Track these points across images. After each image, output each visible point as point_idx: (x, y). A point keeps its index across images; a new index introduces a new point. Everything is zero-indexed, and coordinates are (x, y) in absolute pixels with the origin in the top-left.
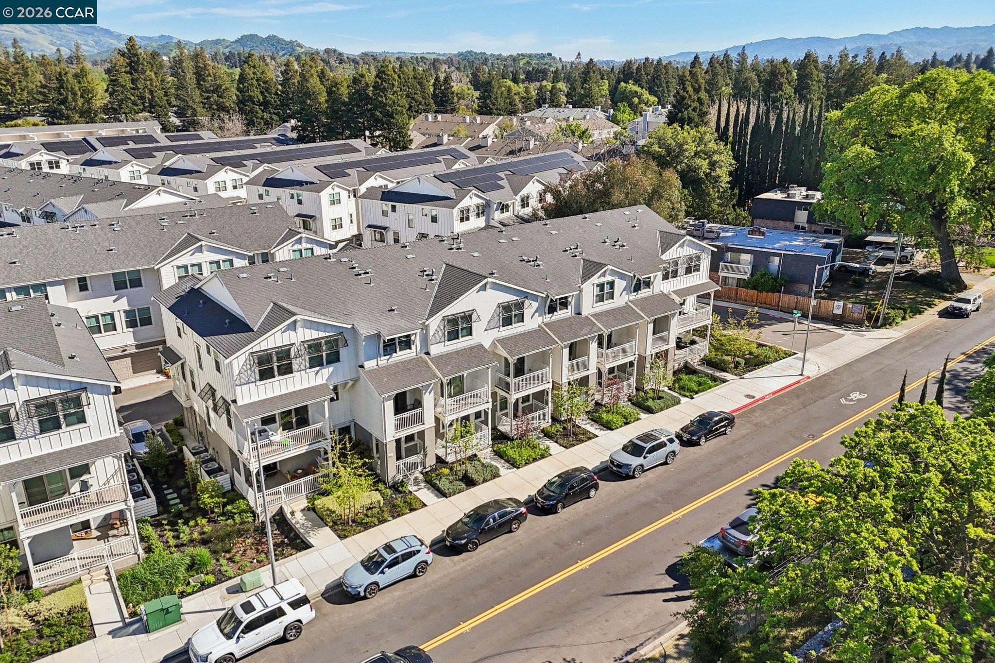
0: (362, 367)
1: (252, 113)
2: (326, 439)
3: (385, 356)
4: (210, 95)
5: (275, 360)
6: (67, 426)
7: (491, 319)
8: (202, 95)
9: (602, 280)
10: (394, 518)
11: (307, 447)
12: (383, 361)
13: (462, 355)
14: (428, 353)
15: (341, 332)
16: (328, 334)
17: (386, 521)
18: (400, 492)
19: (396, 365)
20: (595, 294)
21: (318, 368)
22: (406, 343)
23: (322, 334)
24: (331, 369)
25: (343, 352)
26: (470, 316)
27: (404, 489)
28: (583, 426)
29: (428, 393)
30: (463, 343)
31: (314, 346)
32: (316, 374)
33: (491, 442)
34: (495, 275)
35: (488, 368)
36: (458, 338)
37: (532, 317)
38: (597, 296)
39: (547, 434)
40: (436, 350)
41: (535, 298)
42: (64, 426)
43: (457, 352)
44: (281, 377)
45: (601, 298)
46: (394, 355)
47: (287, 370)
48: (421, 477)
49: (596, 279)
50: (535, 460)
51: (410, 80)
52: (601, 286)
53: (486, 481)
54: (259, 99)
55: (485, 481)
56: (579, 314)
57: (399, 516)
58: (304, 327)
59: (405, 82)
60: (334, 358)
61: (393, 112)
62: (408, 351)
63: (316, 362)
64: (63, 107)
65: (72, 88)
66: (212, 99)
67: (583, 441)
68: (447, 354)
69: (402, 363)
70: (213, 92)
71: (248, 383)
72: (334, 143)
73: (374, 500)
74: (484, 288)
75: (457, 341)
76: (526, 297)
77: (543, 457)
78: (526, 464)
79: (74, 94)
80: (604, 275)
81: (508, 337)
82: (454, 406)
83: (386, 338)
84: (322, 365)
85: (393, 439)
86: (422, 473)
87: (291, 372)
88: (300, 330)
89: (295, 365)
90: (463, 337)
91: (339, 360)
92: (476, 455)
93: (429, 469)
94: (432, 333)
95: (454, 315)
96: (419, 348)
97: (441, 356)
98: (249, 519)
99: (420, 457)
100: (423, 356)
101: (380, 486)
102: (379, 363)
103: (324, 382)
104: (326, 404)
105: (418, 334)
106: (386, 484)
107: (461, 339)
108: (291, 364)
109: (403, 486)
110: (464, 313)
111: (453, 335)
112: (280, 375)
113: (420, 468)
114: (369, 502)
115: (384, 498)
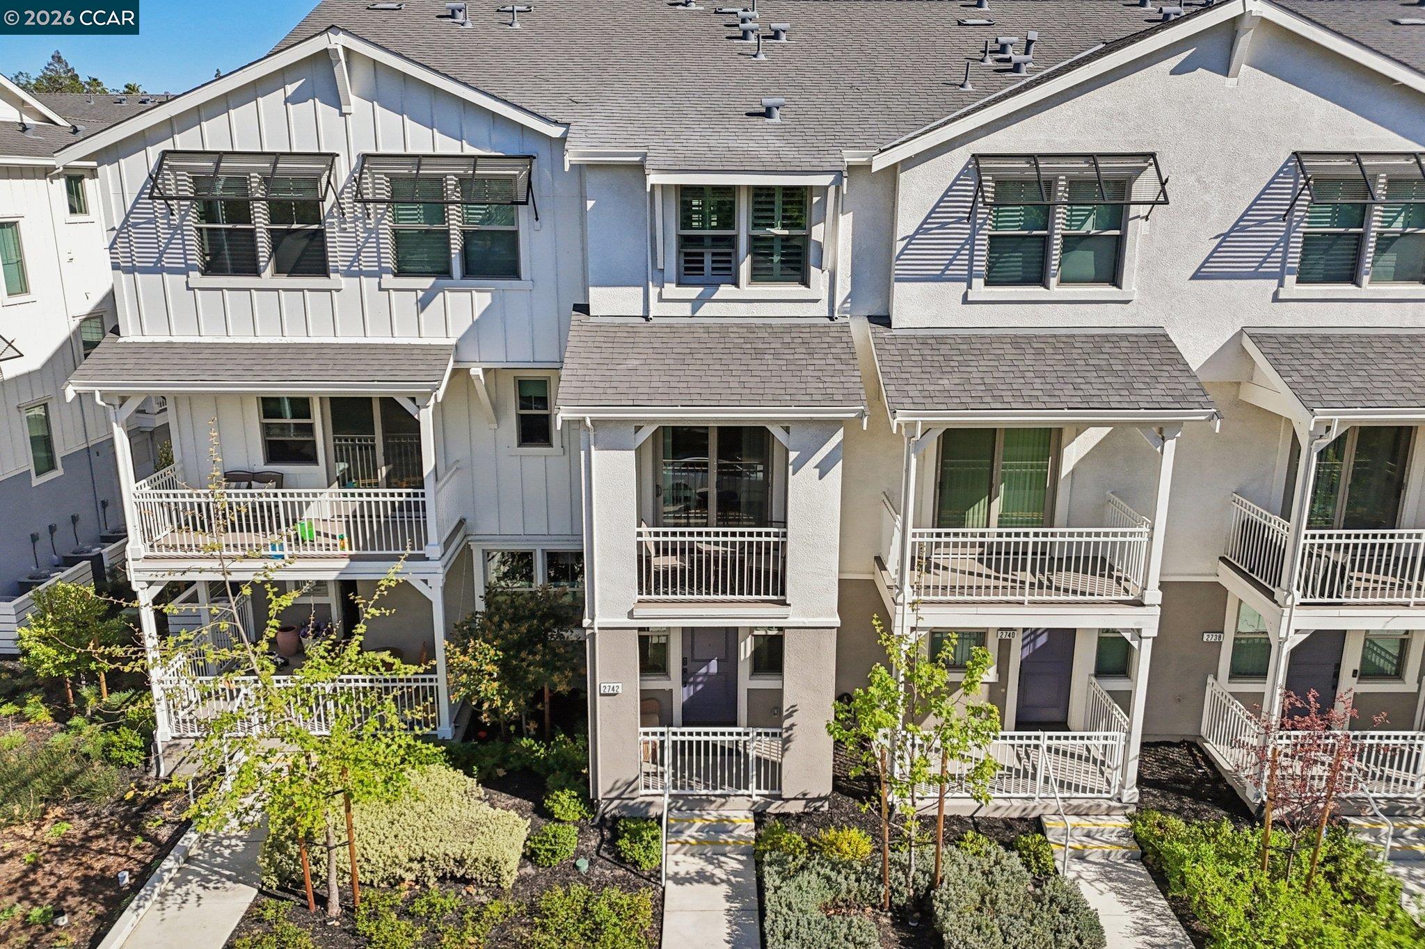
0: (584, 309)
2: (424, 558)
3: (682, 281)
5: (259, 205)
7: (1239, 228)
11: (344, 564)
12: (671, 301)
14: (883, 320)
16: (470, 150)
18: (620, 860)
21: (428, 282)
23: (447, 146)
24: (483, 300)
25: (532, 240)
26: (1122, 186)
27: (638, 852)
29: (810, 469)
30: (1062, 306)
31: (412, 189)
32: (423, 304)
33: (1131, 794)
35: (1162, 433)
36: (1042, 281)
40: (915, 310)
43: (1020, 341)
44: (285, 281)
46: (725, 291)
47: (306, 257)
48: (745, 827)
58: (373, 96)
60: (494, 258)
62: (793, 290)
63: (420, 256)
68: (967, 339)
71: (157, 269)
73: (478, 850)
75: (1035, 292)
81: (1326, 338)
82: (942, 578)
83: (653, 179)
84: (446, 273)
85: (624, 621)
86: (760, 817)
87: (322, 270)
88: (356, 104)
89: (338, 248)
90: (1063, 281)
91: (512, 271)
92: (1038, 825)
93: (796, 808)
94: (906, 224)
95: (1033, 158)
96: (844, 287)
97: (941, 340)
98: (127, 757)
99: (760, 746)
100: (860, 329)
101: (565, 802)
102: (655, 309)
103: (453, 341)
104: (426, 418)
105: (846, 223)
106: (590, 803)
107: (1056, 290)
108: (320, 234)
109: (636, 836)
110: (1092, 157)
111: (1015, 261)
112: (279, 270)
113: (756, 793)
114: (454, 850)
115: (530, 856)
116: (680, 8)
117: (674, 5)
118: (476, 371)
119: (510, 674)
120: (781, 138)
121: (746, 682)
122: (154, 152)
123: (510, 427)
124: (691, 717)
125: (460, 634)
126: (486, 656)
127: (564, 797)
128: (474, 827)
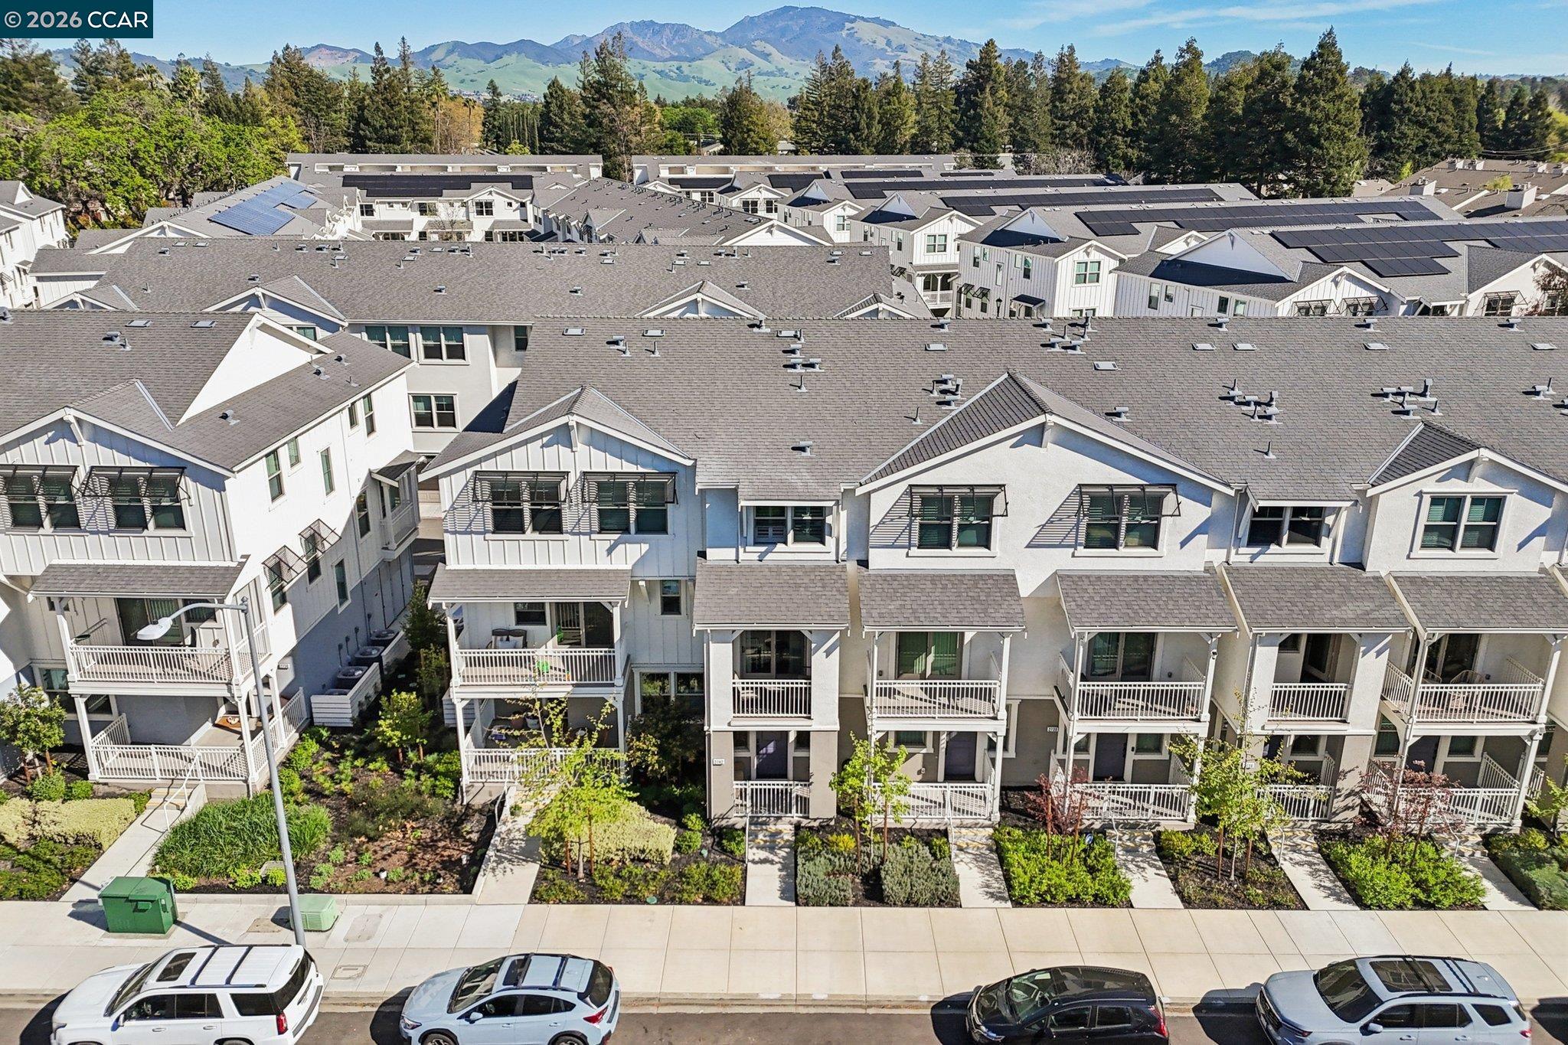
0: (703, 554)
1: (1109, 148)
2: (613, 685)
3: (756, 543)
4: (1067, 123)
5: (526, 496)
6: (158, 526)
7: (1050, 521)
8: (1053, 123)
9: (1455, 487)
10: (661, 900)
11: (570, 689)
12: (750, 554)
13: (945, 587)
14: (864, 563)
15: (672, 471)
16: (641, 470)
17: (642, 901)
18: (724, 851)
19: (777, 570)
20: (1423, 521)
21: (616, 537)
22: (813, 526)
23: (629, 467)
24: (645, 547)
25: (675, 515)
26: (989, 500)
27: (733, 846)
28: (1286, 866)
29: (821, 653)
30: (959, 559)
31: (609, 488)
32: (613, 547)
33: (997, 817)
35: (1002, 635)
36: (948, 546)
37: (1183, 544)
38: (1428, 529)
39: (1164, 852)
40: (881, 560)
41: (1203, 495)
42: (151, 525)
43: (936, 579)
44: (537, 535)
45: (1442, 535)
46: (780, 547)
47: (550, 522)
48: (787, 833)
49: (1431, 481)
50: (1074, 901)
51: (1436, 94)
52: (1452, 505)
53: (916, 905)
54: (1125, 126)
55: (910, 902)
56: (1361, 566)
57: (672, 901)
58: (590, 443)
59: (1424, 96)
60: (653, 523)
62: (816, 546)
63: (612, 522)
64: (851, 136)
65: (869, 108)
66: (1067, 130)
67: (1249, 904)
68: (907, 577)
69: (793, 569)
70: (1073, 118)
71: (467, 532)
72: (1181, 187)
73: (651, 845)
74: (1036, 436)
75: (945, 552)
76: (1173, 486)
77: (1099, 901)
78: (1043, 902)
79: (871, 117)
80: (1465, 471)
81: (1099, 578)
82: (899, 701)
83: (742, 503)
84: (627, 530)
85: (726, 728)
86: (798, 827)
87: (559, 530)
88: (580, 448)
89: (568, 518)
90: (960, 545)
91: (663, 530)
92: (945, 833)
93: (816, 824)
94: (874, 520)
95: (940, 487)
96: (843, 547)
97: (894, 577)
98: (446, 793)
99: (798, 790)
100: (852, 566)
101: (693, 820)
102: (742, 556)
103: (629, 567)
104: (616, 612)
105: (844, 514)
106: (706, 820)
107: (956, 551)
108: (559, 512)
109: (732, 839)
110: (972, 487)
111: (934, 537)
112: (534, 529)
113: (795, 816)
114: (640, 845)
115: (677, 848)
116: (755, 330)
117: (752, 326)
118: (642, 583)
119: (663, 751)
120: (809, 470)
121: (792, 753)
122: (470, 472)
123: (657, 603)
124: (762, 775)
125: (637, 730)
126: (650, 743)
127: (693, 818)
128: (648, 834)
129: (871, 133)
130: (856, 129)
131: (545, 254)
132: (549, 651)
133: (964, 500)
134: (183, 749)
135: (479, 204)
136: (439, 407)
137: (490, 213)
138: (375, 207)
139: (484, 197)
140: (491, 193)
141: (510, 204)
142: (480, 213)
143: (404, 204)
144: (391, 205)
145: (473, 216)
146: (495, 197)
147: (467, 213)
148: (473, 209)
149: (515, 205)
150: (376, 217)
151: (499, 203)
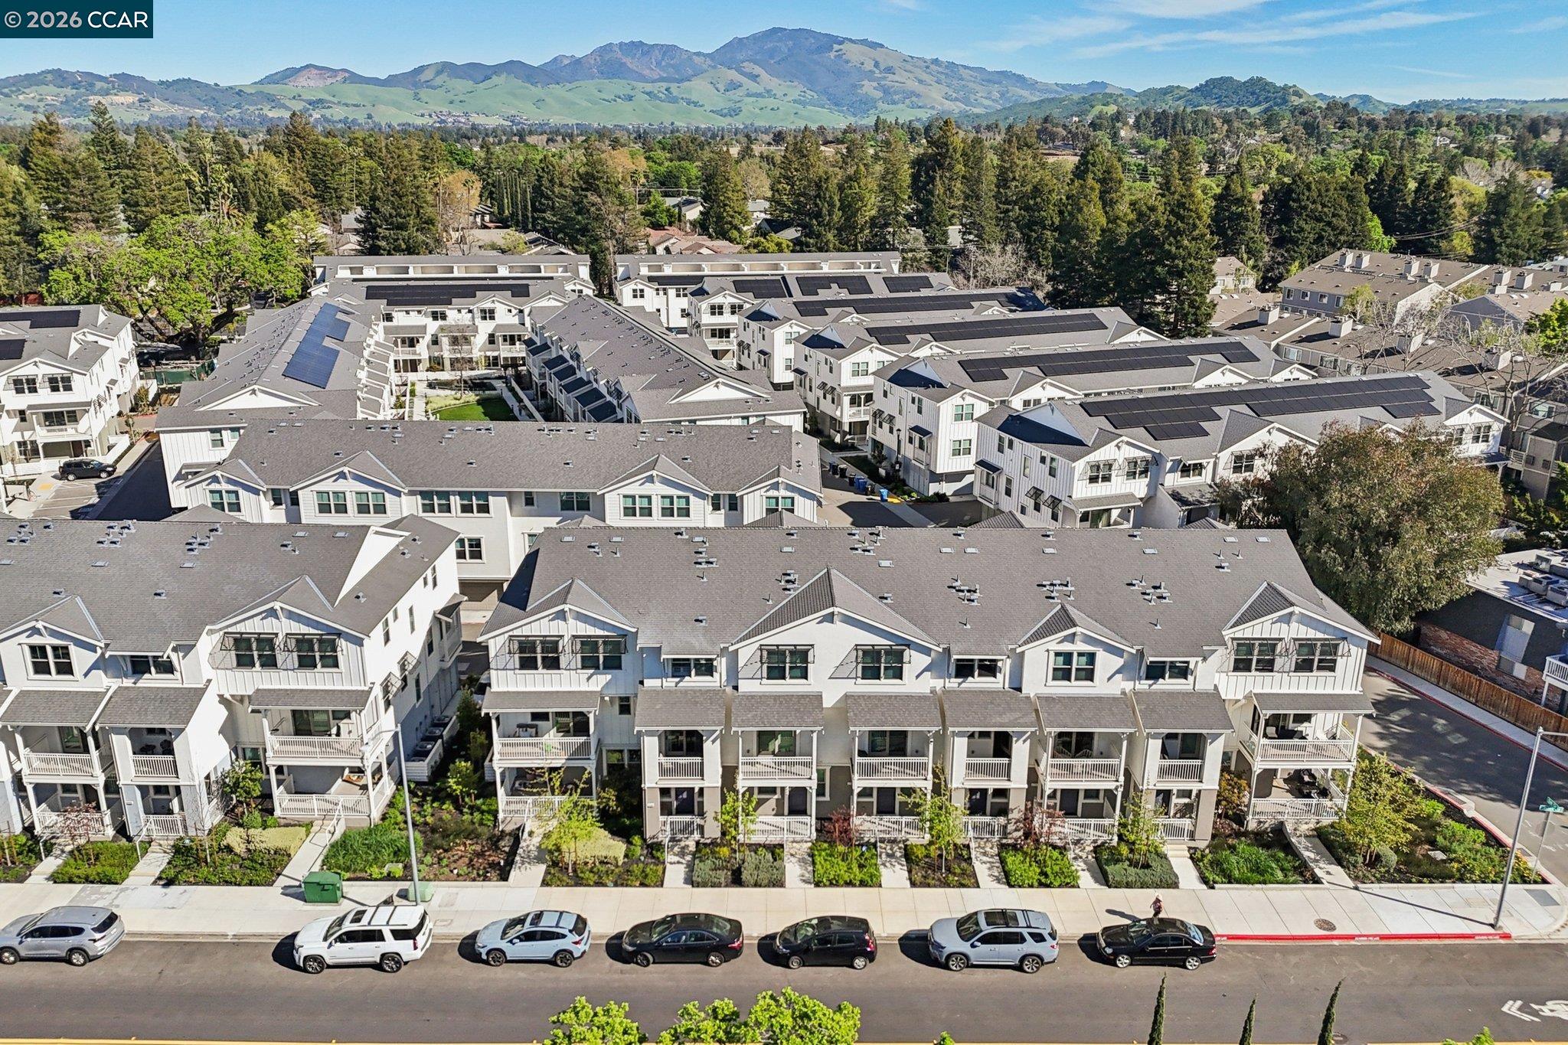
0: (642, 683)
1: (1040, 241)
2: (590, 759)
3: (673, 676)
4: (1010, 207)
5: (539, 649)
6: (323, 666)
7: (841, 665)
8: (998, 208)
9: (1066, 647)
10: (616, 885)
11: (563, 761)
12: (670, 683)
13: (781, 703)
14: (736, 688)
15: (625, 635)
16: (606, 633)
17: (604, 885)
18: (653, 857)
19: (685, 692)
20: (1051, 666)
21: (592, 671)
22: (707, 668)
23: (599, 632)
24: (609, 677)
25: (625, 659)
26: (806, 653)
27: (659, 854)
28: (977, 864)
29: (709, 742)
30: (790, 686)
31: (588, 644)
32: (589, 679)
33: (814, 835)
34: (889, 601)
35: (812, 732)
36: (784, 678)
37: (917, 677)
38: (1055, 669)
39: (908, 855)
40: (745, 686)
41: (927, 651)
42: (319, 666)
43: (777, 697)
44: (545, 671)
45: (1062, 674)
46: (687, 678)
47: (553, 663)
48: (691, 846)
49: (1054, 643)
50: (849, 884)
51: (1330, 193)
52: (1068, 657)
53: (760, 886)
54: (1053, 223)
55: (756, 885)
56: (1019, 690)
57: (622, 885)
58: (576, 619)
59: (1320, 195)
60: (613, 664)
61: (1183, 269)
62: (709, 678)
63: (589, 663)
64: (814, 222)
65: (830, 197)
66: (1011, 214)
67: (946, 884)
68: (760, 696)
69: (695, 692)
70: (1015, 203)
71: (505, 669)
73: (611, 854)
74: (830, 619)
75: (782, 681)
76: (908, 646)
77: (863, 884)
78: (831, 885)
79: (832, 205)
80: (1071, 638)
81: (869, 697)
82: (758, 768)
83: (664, 656)
84: (597, 668)
85: (654, 785)
86: (698, 843)
87: (558, 668)
88: (571, 621)
89: (563, 661)
90: (791, 678)
91: (619, 667)
92: (782, 846)
93: (708, 841)
94: (741, 664)
95: (778, 646)
96: (724, 678)
97: (753, 697)
98: (489, 823)
99: (698, 820)
100: (729, 690)
101: (636, 840)
102: (665, 684)
103: (599, 689)
104: (591, 717)
105: (724, 660)
106: (645, 840)
107: (788, 681)
108: (558, 658)
109: (658, 850)
110: (795, 646)
111: (776, 673)
112: (544, 668)
113: (697, 836)
114: (604, 854)
115: (626, 856)
116: (679, 537)
117: (677, 534)
118: (607, 698)
119: (618, 798)
120: (704, 635)
121: (697, 799)
122: (507, 635)
123: (617, 708)
124: (679, 812)
125: (604, 785)
126: (611, 794)
127: (636, 838)
128: (609, 847)
129: (831, 219)
130: (818, 215)
131: (546, 432)
132: (552, 738)
133: (791, 652)
134: (326, 796)
135: (483, 311)
136: (471, 546)
137: (492, 318)
138: (394, 314)
139: (487, 305)
140: (493, 302)
141: (510, 311)
142: (484, 318)
143: (419, 312)
144: (407, 312)
145: (478, 321)
146: (497, 305)
147: (473, 318)
148: (478, 315)
149: (514, 312)
150: (395, 323)
151: (501, 310)
